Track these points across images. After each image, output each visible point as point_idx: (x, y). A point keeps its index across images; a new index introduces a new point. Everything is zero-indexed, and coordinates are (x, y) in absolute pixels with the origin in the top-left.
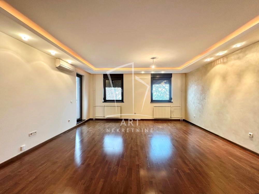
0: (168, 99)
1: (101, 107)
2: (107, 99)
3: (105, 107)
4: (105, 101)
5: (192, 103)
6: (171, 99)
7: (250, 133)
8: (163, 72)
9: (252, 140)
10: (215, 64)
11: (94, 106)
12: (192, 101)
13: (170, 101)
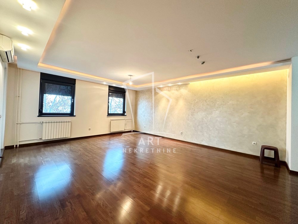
0: (122, 113)
1: (34, 124)
2: (44, 112)
3: (44, 124)
4: (41, 114)
5: (143, 116)
6: (124, 112)
7: (181, 131)
8: (114, 85)
9: (182, 135)
10: (163, 89)
11: (17, 124)
12: (143, 114)
13: (123, 114)
